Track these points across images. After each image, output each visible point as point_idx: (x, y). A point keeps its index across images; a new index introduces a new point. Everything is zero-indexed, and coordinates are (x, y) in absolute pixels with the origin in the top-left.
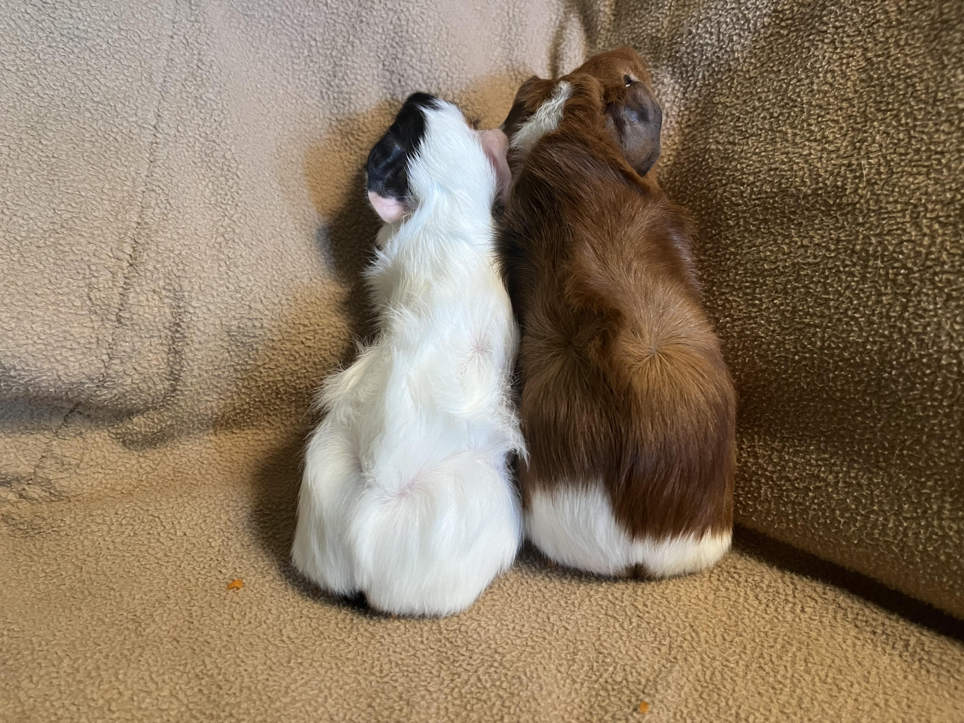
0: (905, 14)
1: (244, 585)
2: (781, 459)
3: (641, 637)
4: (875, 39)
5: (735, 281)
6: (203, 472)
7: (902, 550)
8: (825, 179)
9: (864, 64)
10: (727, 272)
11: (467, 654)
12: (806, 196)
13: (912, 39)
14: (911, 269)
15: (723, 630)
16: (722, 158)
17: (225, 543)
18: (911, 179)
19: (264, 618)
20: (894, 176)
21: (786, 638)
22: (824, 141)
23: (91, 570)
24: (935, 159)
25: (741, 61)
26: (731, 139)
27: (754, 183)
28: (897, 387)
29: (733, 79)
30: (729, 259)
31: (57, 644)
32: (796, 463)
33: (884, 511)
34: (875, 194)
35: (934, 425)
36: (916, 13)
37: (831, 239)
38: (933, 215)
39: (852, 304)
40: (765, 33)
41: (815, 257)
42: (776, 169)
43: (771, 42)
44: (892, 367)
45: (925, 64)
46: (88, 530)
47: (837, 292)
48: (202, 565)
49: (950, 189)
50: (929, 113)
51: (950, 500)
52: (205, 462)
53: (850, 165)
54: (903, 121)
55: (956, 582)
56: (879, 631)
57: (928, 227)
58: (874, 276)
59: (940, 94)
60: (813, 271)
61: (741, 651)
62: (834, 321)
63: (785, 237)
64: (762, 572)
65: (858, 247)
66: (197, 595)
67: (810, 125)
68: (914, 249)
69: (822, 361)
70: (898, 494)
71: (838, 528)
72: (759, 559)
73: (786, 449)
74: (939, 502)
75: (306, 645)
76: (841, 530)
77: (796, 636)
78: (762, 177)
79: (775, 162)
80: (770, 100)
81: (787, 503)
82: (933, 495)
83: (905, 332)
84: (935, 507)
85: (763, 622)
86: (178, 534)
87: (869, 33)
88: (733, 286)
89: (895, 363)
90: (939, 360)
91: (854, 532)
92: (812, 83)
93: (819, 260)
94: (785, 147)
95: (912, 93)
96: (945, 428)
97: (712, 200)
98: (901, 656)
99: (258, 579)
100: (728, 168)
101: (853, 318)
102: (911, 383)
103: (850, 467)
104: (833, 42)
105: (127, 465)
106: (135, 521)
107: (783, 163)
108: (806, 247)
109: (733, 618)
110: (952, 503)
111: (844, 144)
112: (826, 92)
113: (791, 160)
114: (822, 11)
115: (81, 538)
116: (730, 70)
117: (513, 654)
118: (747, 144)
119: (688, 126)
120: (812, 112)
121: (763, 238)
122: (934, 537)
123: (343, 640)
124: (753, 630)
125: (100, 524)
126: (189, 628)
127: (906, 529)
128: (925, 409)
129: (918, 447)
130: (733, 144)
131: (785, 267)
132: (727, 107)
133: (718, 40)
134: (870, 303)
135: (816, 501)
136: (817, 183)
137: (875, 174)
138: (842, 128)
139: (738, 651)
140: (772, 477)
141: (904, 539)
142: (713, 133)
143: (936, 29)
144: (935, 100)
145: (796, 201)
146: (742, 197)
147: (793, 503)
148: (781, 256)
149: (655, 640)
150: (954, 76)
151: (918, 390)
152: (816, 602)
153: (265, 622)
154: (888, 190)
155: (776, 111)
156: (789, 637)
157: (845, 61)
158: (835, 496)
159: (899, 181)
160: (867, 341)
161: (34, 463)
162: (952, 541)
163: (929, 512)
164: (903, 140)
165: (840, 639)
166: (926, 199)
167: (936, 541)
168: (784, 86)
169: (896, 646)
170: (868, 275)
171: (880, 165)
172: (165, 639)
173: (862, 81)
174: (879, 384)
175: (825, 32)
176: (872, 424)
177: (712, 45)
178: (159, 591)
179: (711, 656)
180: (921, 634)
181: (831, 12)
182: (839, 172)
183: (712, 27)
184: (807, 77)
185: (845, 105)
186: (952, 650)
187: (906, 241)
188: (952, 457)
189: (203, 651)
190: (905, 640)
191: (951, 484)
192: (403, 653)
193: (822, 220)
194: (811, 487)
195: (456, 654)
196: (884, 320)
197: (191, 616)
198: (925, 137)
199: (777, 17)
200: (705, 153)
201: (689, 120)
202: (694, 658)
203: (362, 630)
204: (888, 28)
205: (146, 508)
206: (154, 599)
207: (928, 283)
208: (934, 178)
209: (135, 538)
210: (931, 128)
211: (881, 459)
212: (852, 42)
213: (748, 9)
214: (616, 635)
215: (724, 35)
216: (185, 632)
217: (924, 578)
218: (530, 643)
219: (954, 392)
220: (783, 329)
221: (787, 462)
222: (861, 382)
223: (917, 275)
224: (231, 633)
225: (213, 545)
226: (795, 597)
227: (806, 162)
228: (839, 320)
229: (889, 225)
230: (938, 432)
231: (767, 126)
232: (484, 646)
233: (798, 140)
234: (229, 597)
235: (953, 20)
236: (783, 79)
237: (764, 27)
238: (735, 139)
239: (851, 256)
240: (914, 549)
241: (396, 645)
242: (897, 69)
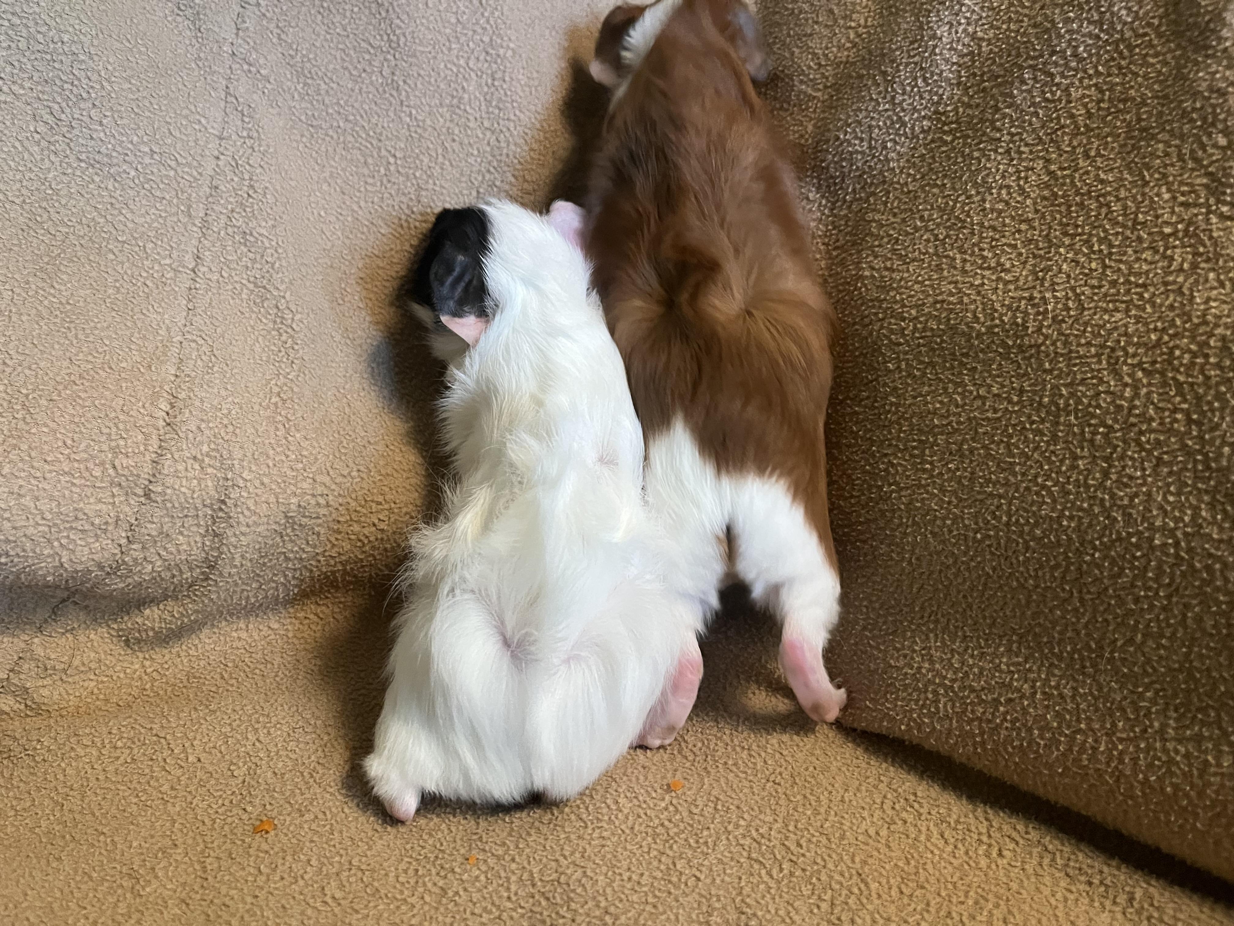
0: (1095, 119)
1: (275, 827)
2: (963, 664)
3: (794, 890)
4: (1059, 148)
5: (899, 438)
6: (226, 676)
7: (1118, 780)
8: (1001, 315)
9: (1046, 179)
10: (888, 427)
11: (569, 916)
12: (979, 335)
13: (1105, 149)
14: (1111, 427)
15: (899, 879)
16: (878, 287)
17: (252, 772)
18: (1106, 317)
19: (302, 871)
20: (1086, 313)
21: (980, 890)
22: (999, 268)
23: (75, 808)
24: (1136, 293)
25: (898, 171)
26: (888, 264)
27: (916, 318)
28: (1102, 573)
29: (889, 192)
30: (889, 412)
31: (28, 907)
32: (982, 670)
33: (1092, 730)
34: (1063, 334)
35: (1150, 621)
36: (1109, 118)
37: (1013, 389)
38: (1135, 361)
39: (1042, 469)
40: (925, 138)
41: (995, 411)
42: (943, 301)
43: (932, 150)
44: (1095, 548)
45: (1122, 179)
46: (73, 754)
47: (1023, 454)
48: (220, 802)
49: (1155, 329)
50: (1128, 238)
51: (1175, 715)
52: (230, 665)
53: (1031, 298)
54: (1096, 248)
55: (1186, 820)
56: (1096, 881)
57: (1129, 375)
58: (1068, 434)
59: (1140, 216)
60: (993, 429)
61: (923, 909)
62: (1022, 490)
63: (956, 384)
64: (949, 803)
65: (1046, 400)
66: (212, 842)
67: (982, 250)
68: (1113, 402)
69: (1009, 539)
70: (1110, 709)
71: (1037, 752)
72: (943, 785)
73: (970, 651)
74: (1162, 719)
75: (356, 907)
76: (1041, 756)
77: (993, 888)
78: (926, 310)
79: (941, 293)
80: (934, 220)
81: (972, 720)
82: (1154, 710)
83: (1108, 504)
84: (1156, 724)
85: (950, 868)
86: (190, 760)
87: (1052, 140)
88: (897, 446)
89: (1097, 543)
90: (1151, 539)
91: (1057, 757)
92: (984, 201)
93: (999, 414)
94: (953, 276)
95: (1106, 215)
96: (1163, 625)
97: (867, 338)
98: (1124, 913)
99: (293, 819)
100: (885, 299)
101: (1044, 487)
102: (1119, 568)
103: (1050, 674)
104: (1008, 151)
105: (128, 671)
106: (134, 743)
107: (951, 294)
108: (984, 399)
109: (913, 862)
110: (1177, 720)
111: (1024, 273)
112: (1000, 212)
113: (960, 291)
114: (993, 115)
115: (63, 765)
116: (884, 182)
117: (629, 915)
118: (908, 271)
119: (835, 249)
120: (985, 235)
121: (930, 385)
122: (1156, 762)
123: (405, 900)
124: (938, 880)
125: (87, 746)
126: (202, 886)
127: (1121, 753)
128: (1137, 600)
129: (1132, 649)
130: (891, 270)
131: (959, 423)
132: (883, 226)
133: (870, 147)
134: (1064, 468)
135: (1009, 717)
136: (993, 319)
137: (1062, 310)
138: (1021, 254)
139: (919, 908)
140: (952, 687)
141: (1120, 767)
142: (867, 257)
143: (1132, 138)
144: (1135, 222)
145: (968, 341)
146: (904, 335)
147: (980, 720)
148: (953, 409)
149: (813, 894)
150: (1158, 195)
151: (1128, 576)
152: (1017, 843)
153: (302, 878)
154: (1078, 330)
155: (942, 233)
156: (983, 890)
157: (1023, 174)
158: (1031, 710)
159: (1092, 319)
160: (1061, 516)
161: (8, 667)
162: (1180, 769)
163: (1150, 730)
164: (1096, 270)
165: (1047, 892)
166: (1126, 342)
167: (1160, 768)
168: (951, 203)
169: (1118, 900)
170: (1060, 434)
171: (1068, 299)
172: (170, 902)
173: (1044, 198)
174: (1079, 569)
175: (999, 140)
176: (1074, 620)
177: (863, 153)
178: (164, 836)
179: (885, 915)
180: (1149, 884)
181: (1004, 116)
182: (1019, 307)
183: (862, 132)
184: (978, 193)
185: (1023, 227)
186: (1189, 905)
187: (1105, 392)
188: (1175, 662)
189: (220, 917)
190: (1128, 892)
191: (1175, 695)
192: (484, 915)
193: (1000, 364)
194: (1002, 700)
195: (553, 915)
196: (1082, 489)
197: (204, 868)
198: (1123, 267)
199: (938, 120)
200: (857, 280)
201: (838, 241)
202: (864, 919)
203: (429, 885)
204: (1074, 135)
205: (149, 726)
206: (156, 847)
207: (1133, 444)
208: (1135, 316)
209: (132, 765)
210: (1130, 256)
211: (1088, 664)
212: (1031, 152)
213: (903, 110)
214: (762, 886)
215: (876, 141)
216: (197, 893)
217: (1147, 816)
218: (651, 899)
219: (1172, 580)
220: (960, 500)
221: (971, 667)
222: (1057, 566)
223: (1118, 434)
224: (257, 893)
225: (235, 774)
226: (990, 836)
227: (979, 293)
228: (1027, 489)
229: (1082, 372)
230: (1155, 630)
231: (931, 251)
232: (591, 904)
233: (968, 267)
234: (255, 845)
235: (1153, 128)
236: (950, 196)
237: (923, 131)
238: (893, 264)
239: (1038, 411)
240: (1132, 779)
241: (475, 904)
242: (1087, 184)
